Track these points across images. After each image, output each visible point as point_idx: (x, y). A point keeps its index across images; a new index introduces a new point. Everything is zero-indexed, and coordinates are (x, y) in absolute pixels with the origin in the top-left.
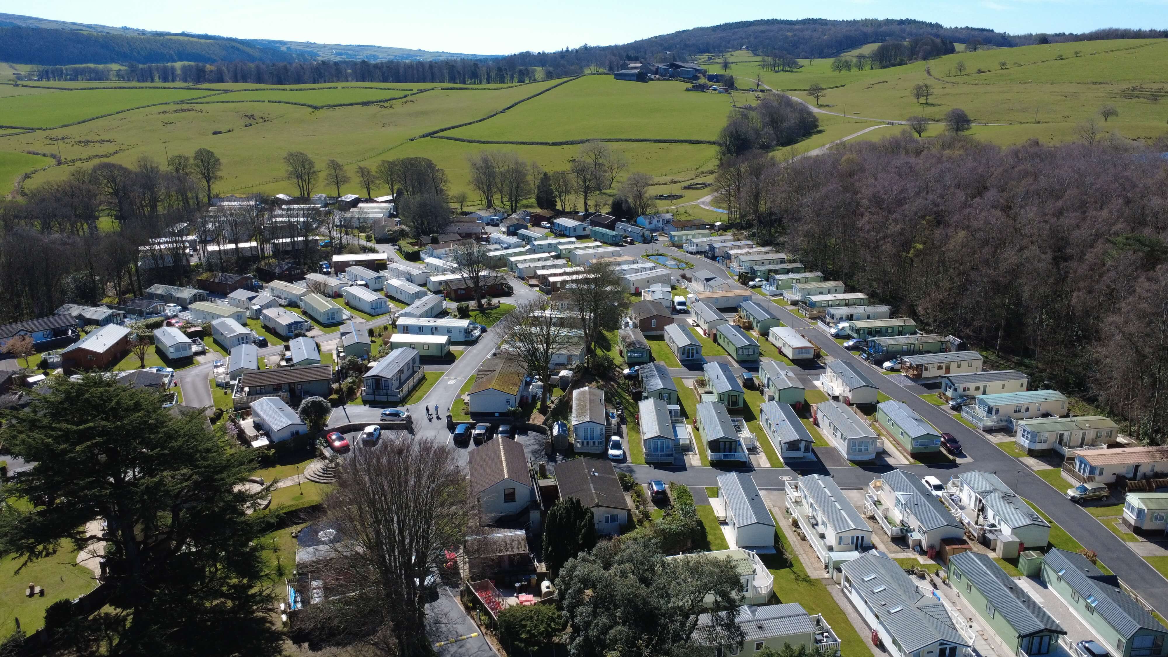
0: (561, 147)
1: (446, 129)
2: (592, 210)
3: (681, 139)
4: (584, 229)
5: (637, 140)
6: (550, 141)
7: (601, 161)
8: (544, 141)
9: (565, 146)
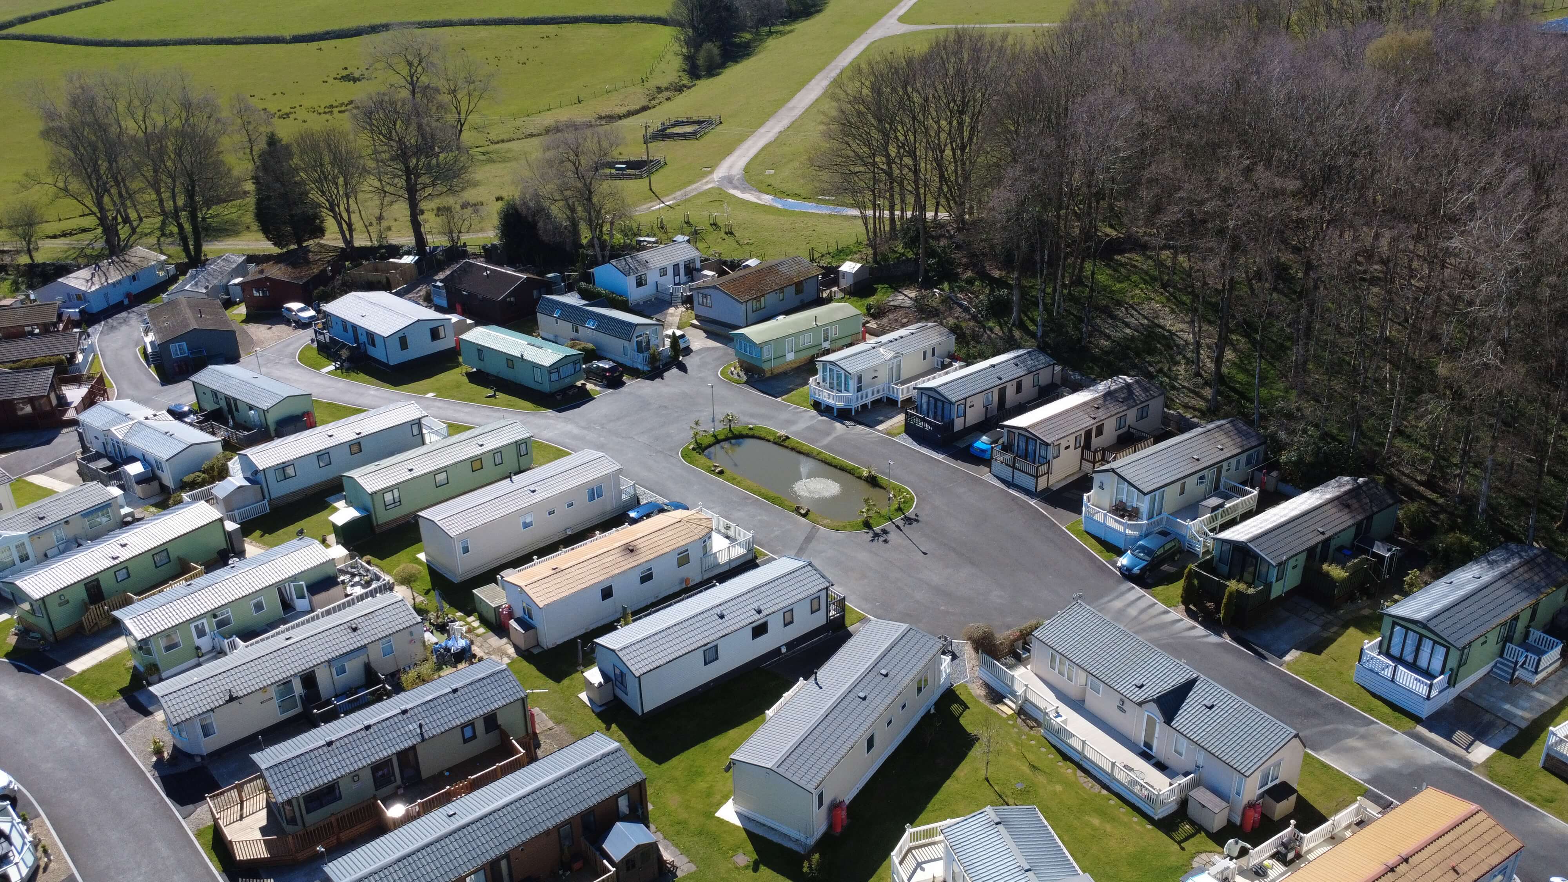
0: (315, 45)
1: (35, 18)
2: (436, 240)
3: (580, 13)
4: (435, 334)
5: (486, 23)
6: (287, 34)
7: (424, 80)
8: (272, 34)
9: (323, 44)
